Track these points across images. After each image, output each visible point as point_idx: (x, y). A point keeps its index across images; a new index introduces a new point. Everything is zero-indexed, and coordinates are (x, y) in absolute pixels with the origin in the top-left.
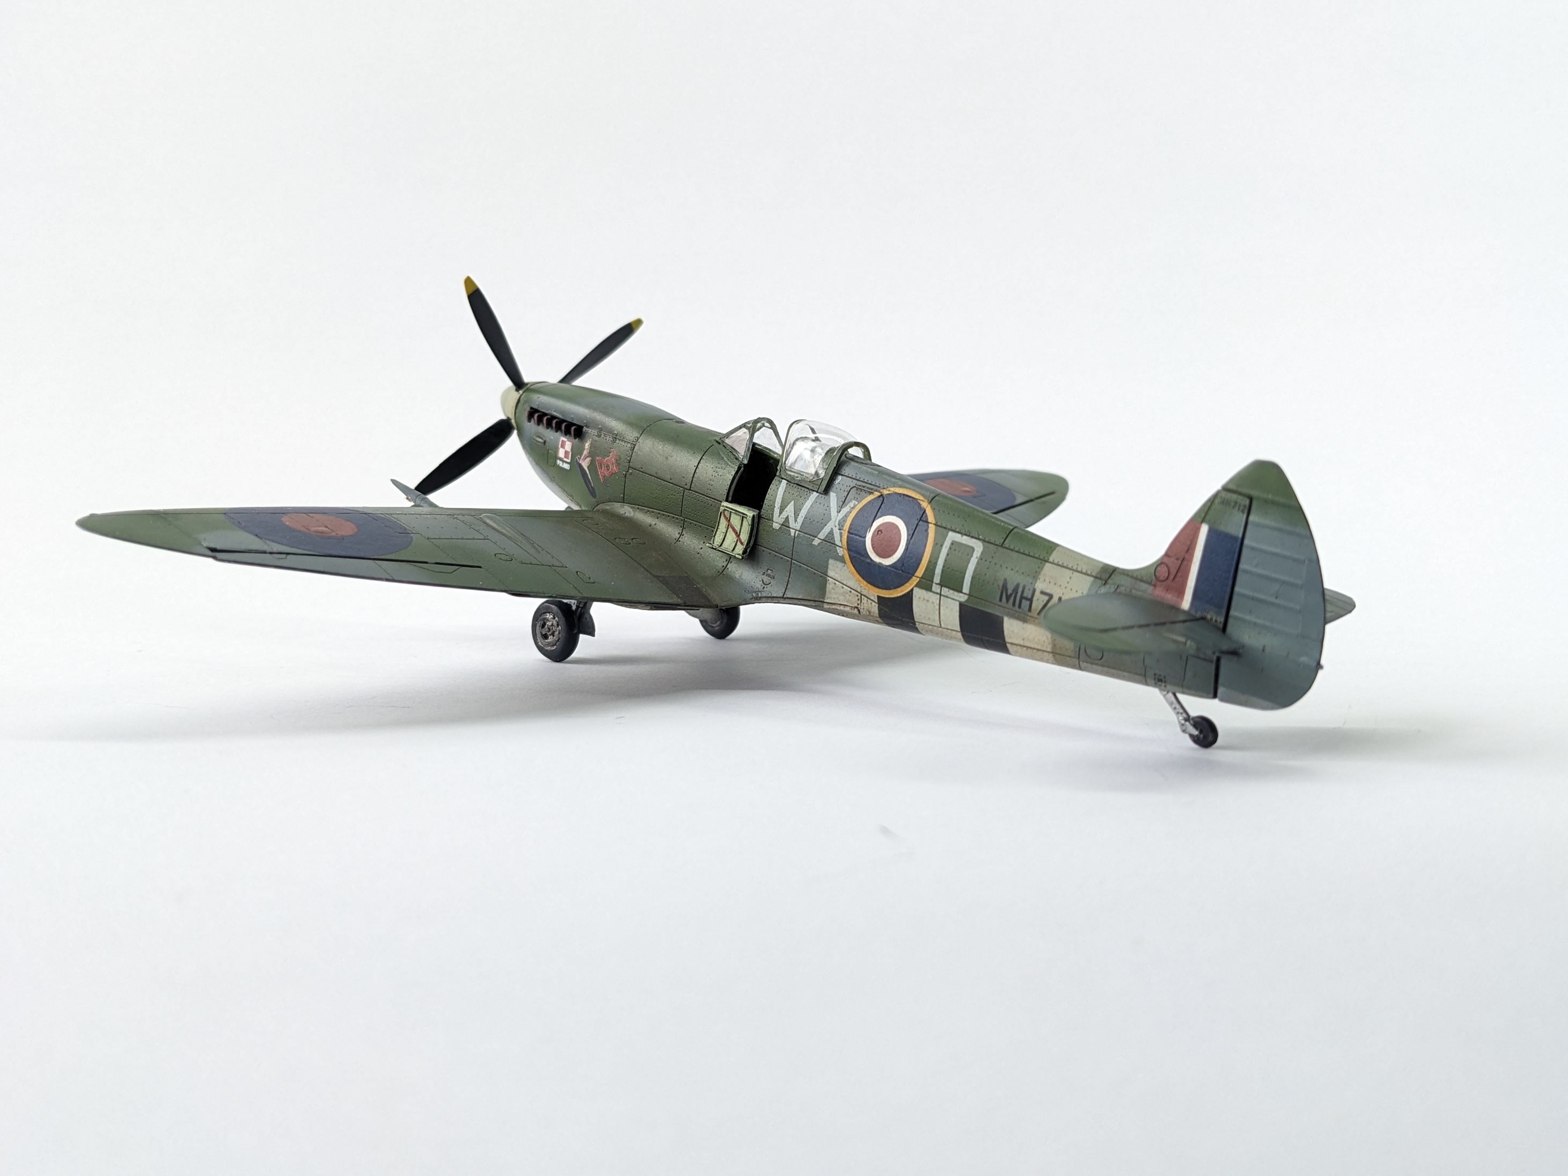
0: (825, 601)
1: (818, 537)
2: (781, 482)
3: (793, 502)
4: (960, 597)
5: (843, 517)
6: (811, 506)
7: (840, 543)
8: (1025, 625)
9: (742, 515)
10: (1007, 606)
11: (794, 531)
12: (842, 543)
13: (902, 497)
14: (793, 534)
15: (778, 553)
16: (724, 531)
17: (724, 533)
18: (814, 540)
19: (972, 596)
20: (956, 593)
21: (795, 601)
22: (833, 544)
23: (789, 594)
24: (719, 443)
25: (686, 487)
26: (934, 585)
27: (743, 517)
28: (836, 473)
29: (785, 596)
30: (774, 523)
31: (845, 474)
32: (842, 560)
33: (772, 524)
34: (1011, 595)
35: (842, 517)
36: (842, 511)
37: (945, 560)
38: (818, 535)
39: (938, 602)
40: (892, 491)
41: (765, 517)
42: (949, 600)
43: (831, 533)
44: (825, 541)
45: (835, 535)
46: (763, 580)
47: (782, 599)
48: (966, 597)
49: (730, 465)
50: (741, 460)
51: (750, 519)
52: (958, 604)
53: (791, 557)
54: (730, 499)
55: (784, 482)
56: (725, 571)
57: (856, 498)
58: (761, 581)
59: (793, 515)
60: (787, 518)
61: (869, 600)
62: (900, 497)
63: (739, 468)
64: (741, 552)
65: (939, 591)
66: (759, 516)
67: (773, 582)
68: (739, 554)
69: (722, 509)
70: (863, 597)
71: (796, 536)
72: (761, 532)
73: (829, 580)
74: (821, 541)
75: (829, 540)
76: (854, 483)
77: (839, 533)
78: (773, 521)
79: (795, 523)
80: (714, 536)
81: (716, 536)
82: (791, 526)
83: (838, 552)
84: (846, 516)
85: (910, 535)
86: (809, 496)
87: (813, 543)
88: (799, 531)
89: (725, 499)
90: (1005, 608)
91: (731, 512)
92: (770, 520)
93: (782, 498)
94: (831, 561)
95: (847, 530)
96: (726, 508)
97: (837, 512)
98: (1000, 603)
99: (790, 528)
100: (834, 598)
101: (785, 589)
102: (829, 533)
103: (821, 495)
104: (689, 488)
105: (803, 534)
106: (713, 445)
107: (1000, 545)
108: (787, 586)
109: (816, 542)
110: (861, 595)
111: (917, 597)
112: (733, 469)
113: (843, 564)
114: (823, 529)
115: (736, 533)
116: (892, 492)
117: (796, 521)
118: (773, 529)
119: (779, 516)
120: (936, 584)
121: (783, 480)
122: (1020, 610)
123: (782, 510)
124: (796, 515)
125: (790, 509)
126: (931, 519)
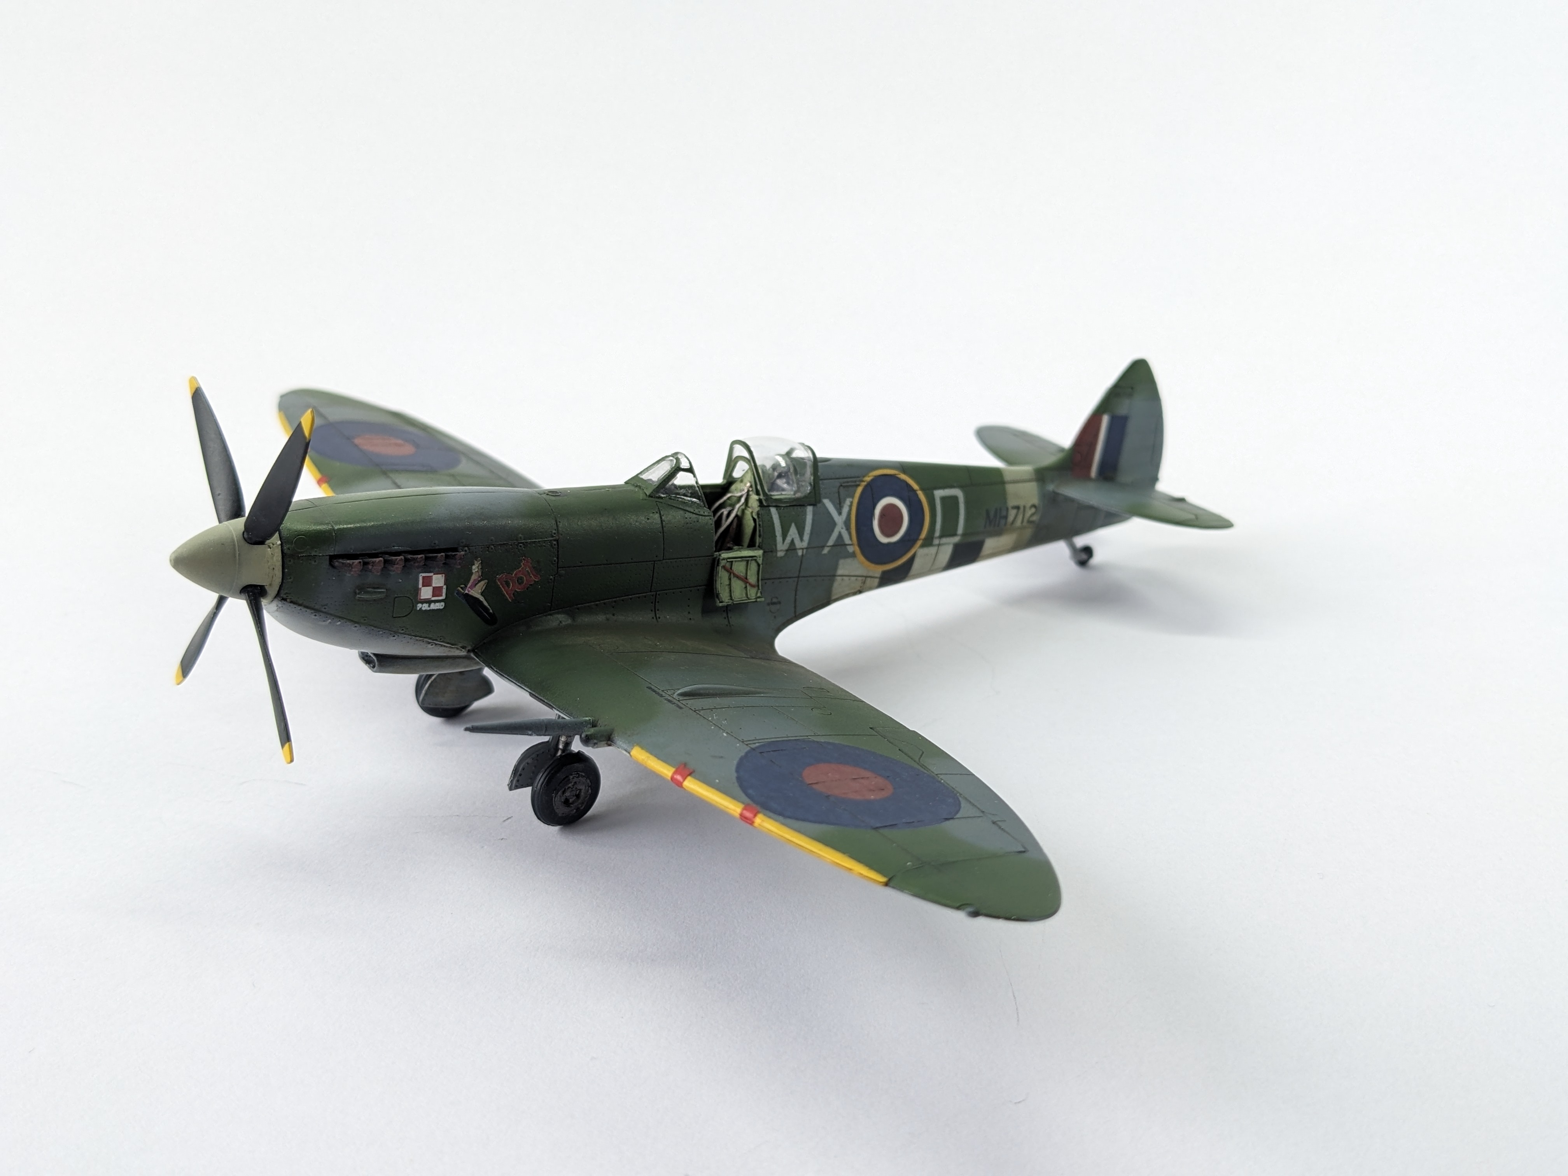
0: (831, 599)
1: (828, 545)
2: (770, 510)
3: (793, 525)
6: (812, 520)
7: (851, 542)
11: (802, 550)
13: (883, 477)
14: (800, 554)
15: (783, 578)
16: (728, 582)
17: (728, 585)
18: (823, 549)
20: (952, 538)
22: (842, 545)
23: (799, 611)
26: (935, 539)
27: (748, 561)
29: (797, 614)
30: (778, 552)
32: (852, 555)
35: (844, 517)
36: (842, 512)
39: (936, 552)
41: (767, 550)
42: (946, 546)
43: (840, 536)
44: (835, 546)
45: (844, 536)
46: (771, 611)
48: (960, 538)
49: (701, 515)
51: (760, 558)
52: (952, 545)
53: (801, 574)
56: (730, 623)
57: (849, 495)
59: (797, 536)
60: (792, 541)
64: (754, 595)
65: (938, 543)
67: (781, 607)
70: (867, 579)
71: (804, 553)
73: (836, 580)
74: (831, 548)
75: (840, 543)
76: (837, 482)
77: (847, 533)
79: (802, 543)
83: (849, 550)
84: (848, 515)
85: (908, 507)
86: (806, 512)
87: (823, 553)
88: (807, 548)
91: (731, 561)
92: (773, 551)
94: (841, 562)
95: (854, 526)
96: (724, 560)
97: (839, 515)
99: (797, 549)
100: (839, 593)
101: (794, 608)
103: (815, 507)
105: (811, 549)
108: (795, 604)
109: (826, 551)
111: (919, 555)
112: (708, 518)
113: (853, 558)
114: (830, 536)
115: (742, 579)
119: (783, 543)
121: (772, 507)
123: (784, 536)
124: (801, 534)
125: (793, 531)
126: (915, 486)
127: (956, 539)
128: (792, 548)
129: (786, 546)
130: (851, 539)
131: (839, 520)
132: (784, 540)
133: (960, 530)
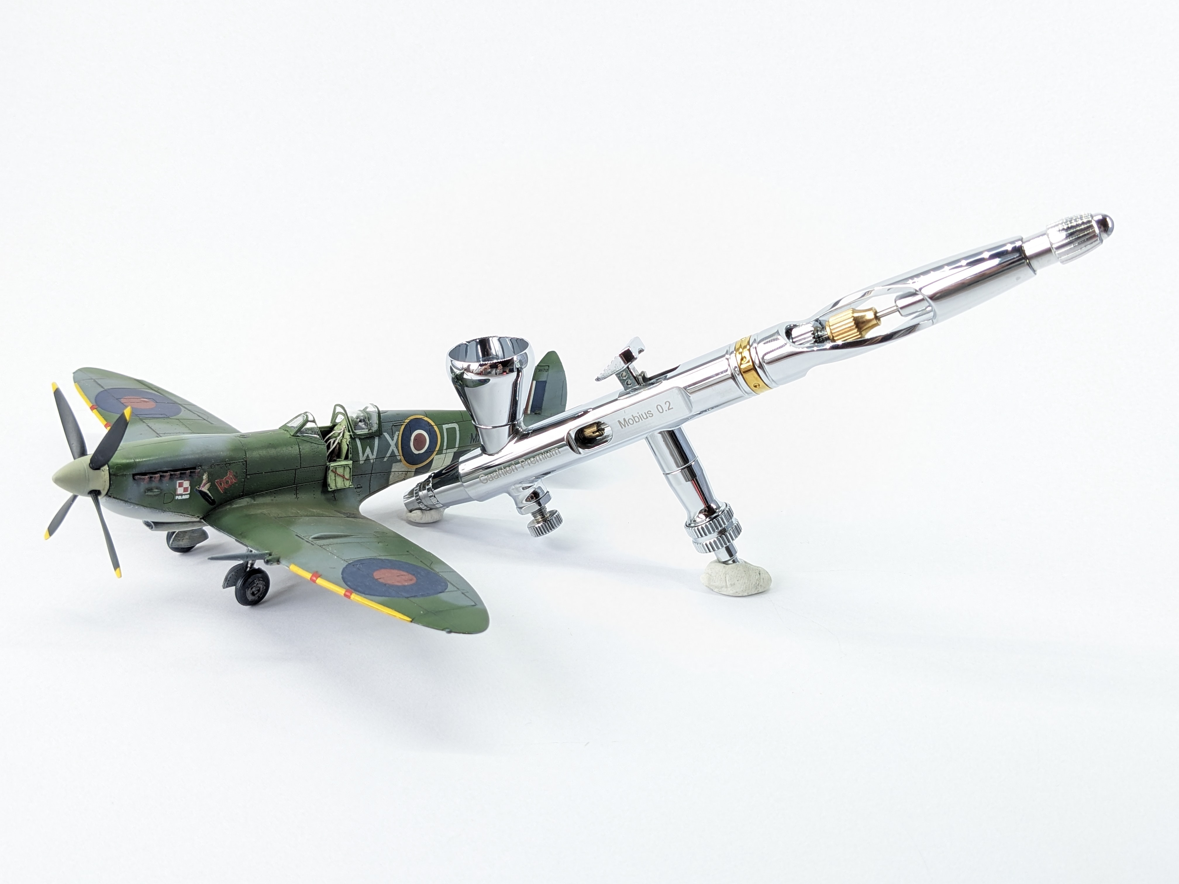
0: (389, 484)
3: (368, 447)
6: (378, 444)
11: (373, 460)
15: (363, 475)
16: (334, 479)
18: (385, 459)
19: (459, 447)
20: (453, 449)
23: (372, 491)
28: (380, 423)
36: (394, 439)
37: (447, 438)
38: (386, 455)
39: (444, 457)
42: (450, 453)
44: (390, 457)
45: (395, 451)
46: (357, 492)
47: (370, 495)
48: (457, 449)
49: (320, 444)
52: (453, 453)
53: (371, 473)
57: (397, 430)
59: (370, 453)
60: (368, 455)
67: (362, 489)
70: (408, 472)
73: (391, 474)
75: (393, 455)
76: (391, 424)
81: (330, 483)
83: (397, 458)
88: (376, 459)
93: (362, 447)
94: (394, 465)
95: (400, 446)
97: (392, 441)
99: (370, 460)
100: (393, 481)
102: (391, 452)
103: (380, 437)
108: (370, 488)
111: (435, 459)
113: (400, 463)
114: (388, 451)
115: (342, 476)
123: (363, 453)
124: (372, 452)
125: (368, 450)
126: (433, 424)
127: (455, 450)
128: (368, 459)
129: (364, 458)
130: (399, 453)
131: (392, 443)
132: (363, 455)
133: (457, 446)
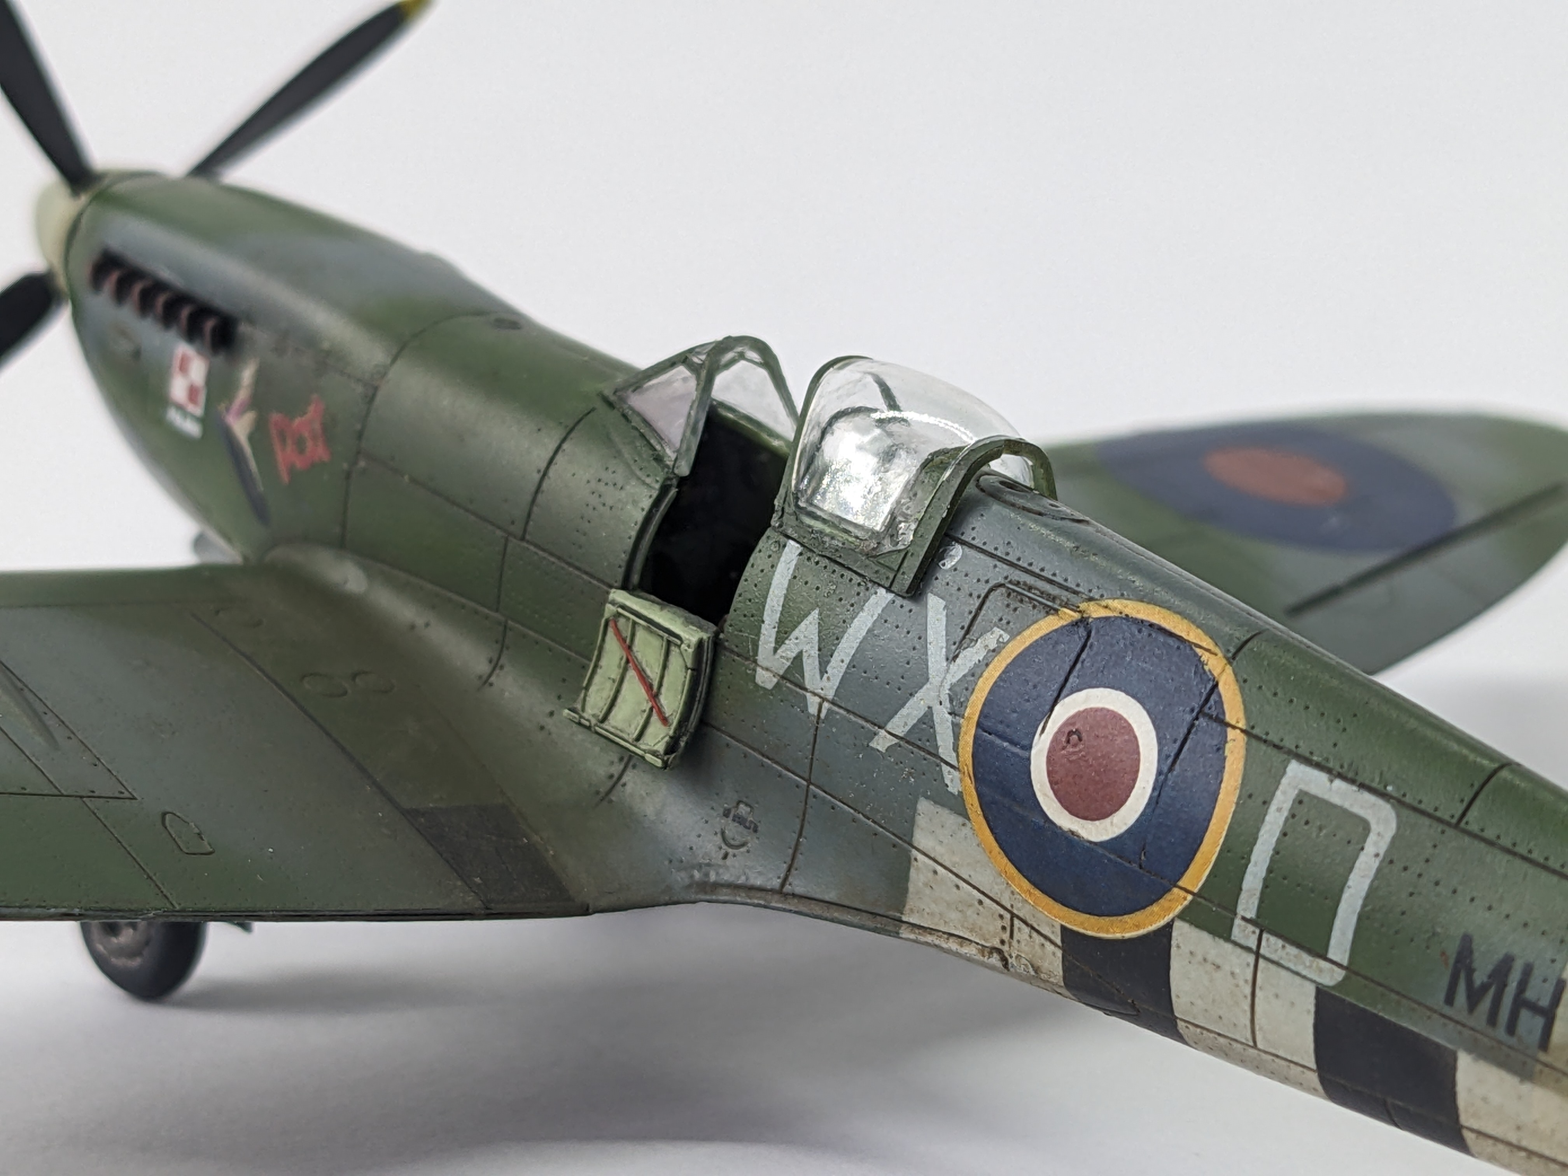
0: (904, 919)
1: (889, 727)
2: (785, 546)
3: (815, 614)
4: (1321, 970)
5: (964, 676)
6: (869, 631)
7: (954, 755)
8: (1526, 1088)
9: (666, 635)
10: (1471, 1022)
11: (817, 700)
12: (958, 756)
13: (1145, 632)
14: (813, 710)
15: (768, 758)
16: (615, 674)
17: (614, 681)
18: (875, 734)
19: (1357, 974)
20: (1306, 958)
21: (817, 909)
22: (930, 753)
23: (797, 885)
24: (611, 405)
25: (512, 528)
26: (1238, 921)
27: (669, 643)
28: (946, 535)
29: (787, 888)
30: (759, 670)
31: (974, 542)
32: (956, 805)
33: (755, 670)
34: (1485, 988)
35: (960, 675)
36: (961, 655)
37: (1276, 852)
38: (888, 721)
39: (1250, 977)
40: (1114, 610)
41: (734, 647)
42: (1284, 973)
43: (927, 720)
44: (908, 742)
45: (938, 728)
46: (723, 833)
47: (776, 897)
48: (1339, 975)
49: (639, 478)
50: (670, 463)
51: (691, 651)
52: (1311, 990)
53: (806, 776)
54: (635, 578)
55: (792, 549)
56: (614, 792)
57: (1004, 622)
58: (719, 835)
59: (815, 652)
60: (799, 658)
61: (1034, 934)
62: (1140, 631)
63: (664, 490)
64: (661, 748)
65: (1252, 943)
66: (717, 644)
67: (753, 842)
68: (654, 753)
69: (609, 609)
70: (1016, 922)
71: (823, 715)
72: (722, 690)
73: (916, 860)
74: (896, 741)
75: (921, 742)
76: (1000, 573)
77: (950, 724)
78: (755, 661)
79: (821, 678)
80: (587, 688)
81: (593, 689)
82: (808, 685)
83: (947, 782)
84: (974, 674)
85: (1168, 756)
86: (866, 601)
87: (873, 744)
88: (833, 703)
89: (620, 577)
90: (1464, 1025)
91: (634, 623)
92: (747, 659)
93: (786, 597)
94: (924, 806)
95: (976, 718)
96: (620, 610)
97: (947, 659)
98: (1447, 1010)
99: (806, 689)
100: (932, 914)
101: (785, 866)
102: (921, 721)
103: (899, 601)
104: (520, 533)
105: (842, 711)
106: (593, 410)
107: (1454, 821)
108: (793, 859)
109: (882, 742)
110: (1013, 916)
111: (1185, 949)
112: (645, 492)
113: (961, 820)
114: (903, 706)
115: (649, 686)
116: (1116, 614)
117: (823, 671)
118: (756, 685)
119: (775, 650)
120: (1244, 919)
121: (791, 542)
122: (1513, 1041)
123: (782, 636)
124: (826, 653)
125: (811, 631)
127: (1326, 975)
128: (794, 677)
129: (781, 661)
130: (956, 748)
131: (946, 675)
132: (780, 641)
